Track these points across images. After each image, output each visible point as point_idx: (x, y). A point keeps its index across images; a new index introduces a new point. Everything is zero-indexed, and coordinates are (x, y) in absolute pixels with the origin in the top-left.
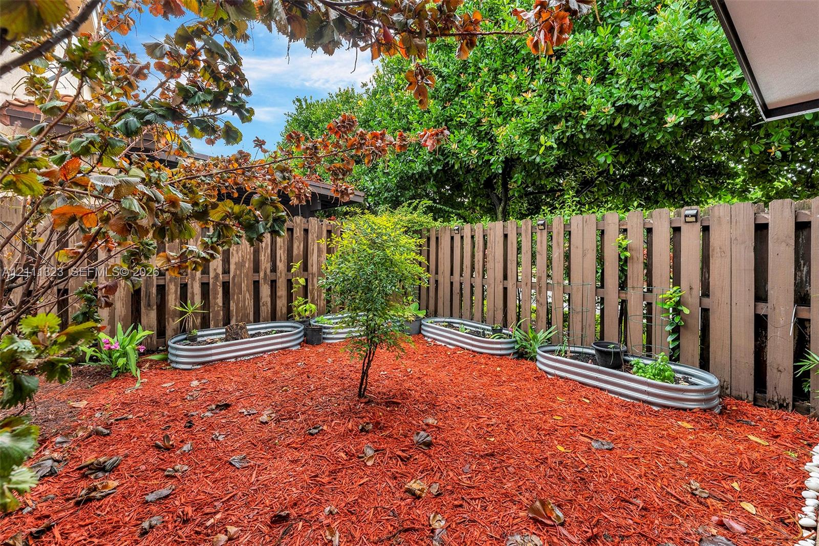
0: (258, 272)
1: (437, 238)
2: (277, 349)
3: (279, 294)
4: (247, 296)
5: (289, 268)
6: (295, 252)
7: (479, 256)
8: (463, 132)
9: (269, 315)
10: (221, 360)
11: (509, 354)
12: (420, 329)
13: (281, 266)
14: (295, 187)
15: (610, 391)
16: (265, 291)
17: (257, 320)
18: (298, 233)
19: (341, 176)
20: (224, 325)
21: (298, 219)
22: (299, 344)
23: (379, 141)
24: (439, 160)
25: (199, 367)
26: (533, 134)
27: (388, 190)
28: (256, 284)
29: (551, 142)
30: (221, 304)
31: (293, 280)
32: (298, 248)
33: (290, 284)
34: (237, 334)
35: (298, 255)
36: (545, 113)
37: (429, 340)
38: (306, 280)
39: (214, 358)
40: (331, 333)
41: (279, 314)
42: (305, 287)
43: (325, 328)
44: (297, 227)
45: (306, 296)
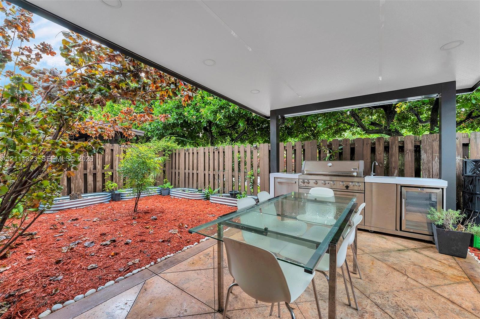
0: (86, 170)
1: (179, 153)
2: (98, 203)
3: (97, 180)
4: (81, 181)
5: (103, 168)
6: (106, 160)
7: (195, 161)
8: (190, 107)
9: (93, 190)
10: (69, 208)
11: (202, 199)
12: (169, 193)
13: (99, 167)
14: (106, 133)
15: (228, 205)
16: (90, 179)
17: (86, 191)
18: (108, 151)
19: (127, 131)
20: (68, 195)
21: (108, 145)
22: (109, 201)
23: (143, 118)
24: (182, 118)
25: (57, 212)
26: (215, 113)
27: (158, 130)
28: (85, 175)
29: (221, 117)
30: (66, 185)
31: (105, 173)
32: (108, 158)
33: (103, 175)
34: (77, 197)
35: (107, 161)
36: (218, 105)
37: (172, 197)
38: (113, 173)
39: (65, 208)
40: (125, 196)
41: (97, 189)
42: (112, 176)
43: (122, 194)
44: (107, 148)
45: (112, 181)
